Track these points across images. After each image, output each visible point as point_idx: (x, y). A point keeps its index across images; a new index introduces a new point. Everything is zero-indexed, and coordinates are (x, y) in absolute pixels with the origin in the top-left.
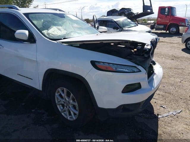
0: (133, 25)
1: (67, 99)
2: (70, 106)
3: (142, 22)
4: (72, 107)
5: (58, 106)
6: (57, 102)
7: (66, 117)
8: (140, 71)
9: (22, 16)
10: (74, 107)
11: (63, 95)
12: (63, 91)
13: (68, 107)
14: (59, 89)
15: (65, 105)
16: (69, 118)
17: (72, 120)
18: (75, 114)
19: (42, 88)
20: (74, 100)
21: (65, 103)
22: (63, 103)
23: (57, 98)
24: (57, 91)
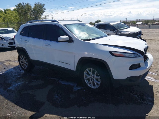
0: (126, 27)
1: (92, 75)
2: (94, 79)
3: (132, 24)
4: (95, 80)
5: (85, 80)
6: (85, 78)
7: (91, 87)
8: (140, 57)
9: (63, 26)
10: (97, 80)
11: (90, 73)
12: (90, 71)
13: (92, 80)
14: (87, 69)
15: (91, 79)
16: (93, 88)
17: (95, 88)
18: (97, 84)
19: (76, 69)
20: (97, 75)
21: (90, 78)
22: (89, 78)
23: (85, 75)
24: (85, 71)
